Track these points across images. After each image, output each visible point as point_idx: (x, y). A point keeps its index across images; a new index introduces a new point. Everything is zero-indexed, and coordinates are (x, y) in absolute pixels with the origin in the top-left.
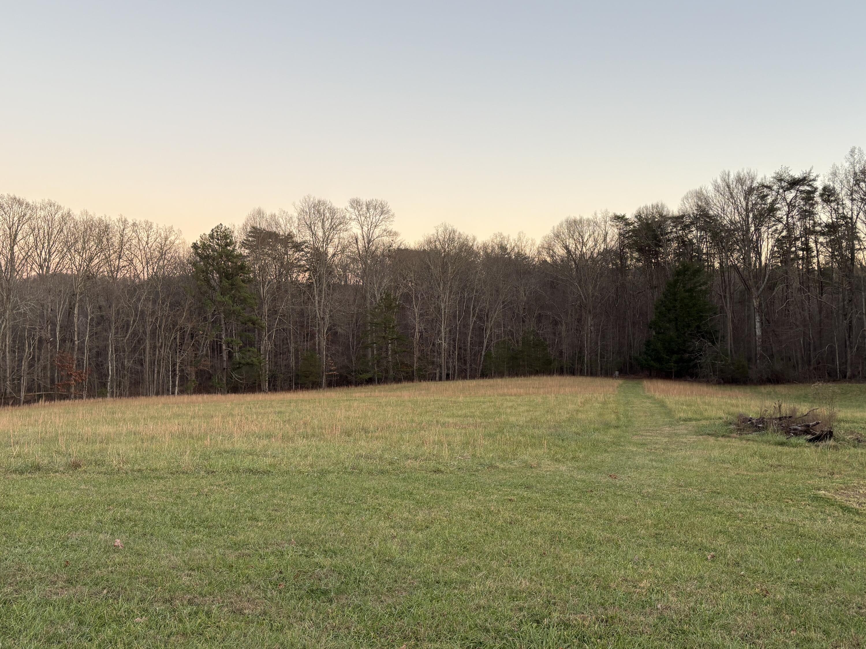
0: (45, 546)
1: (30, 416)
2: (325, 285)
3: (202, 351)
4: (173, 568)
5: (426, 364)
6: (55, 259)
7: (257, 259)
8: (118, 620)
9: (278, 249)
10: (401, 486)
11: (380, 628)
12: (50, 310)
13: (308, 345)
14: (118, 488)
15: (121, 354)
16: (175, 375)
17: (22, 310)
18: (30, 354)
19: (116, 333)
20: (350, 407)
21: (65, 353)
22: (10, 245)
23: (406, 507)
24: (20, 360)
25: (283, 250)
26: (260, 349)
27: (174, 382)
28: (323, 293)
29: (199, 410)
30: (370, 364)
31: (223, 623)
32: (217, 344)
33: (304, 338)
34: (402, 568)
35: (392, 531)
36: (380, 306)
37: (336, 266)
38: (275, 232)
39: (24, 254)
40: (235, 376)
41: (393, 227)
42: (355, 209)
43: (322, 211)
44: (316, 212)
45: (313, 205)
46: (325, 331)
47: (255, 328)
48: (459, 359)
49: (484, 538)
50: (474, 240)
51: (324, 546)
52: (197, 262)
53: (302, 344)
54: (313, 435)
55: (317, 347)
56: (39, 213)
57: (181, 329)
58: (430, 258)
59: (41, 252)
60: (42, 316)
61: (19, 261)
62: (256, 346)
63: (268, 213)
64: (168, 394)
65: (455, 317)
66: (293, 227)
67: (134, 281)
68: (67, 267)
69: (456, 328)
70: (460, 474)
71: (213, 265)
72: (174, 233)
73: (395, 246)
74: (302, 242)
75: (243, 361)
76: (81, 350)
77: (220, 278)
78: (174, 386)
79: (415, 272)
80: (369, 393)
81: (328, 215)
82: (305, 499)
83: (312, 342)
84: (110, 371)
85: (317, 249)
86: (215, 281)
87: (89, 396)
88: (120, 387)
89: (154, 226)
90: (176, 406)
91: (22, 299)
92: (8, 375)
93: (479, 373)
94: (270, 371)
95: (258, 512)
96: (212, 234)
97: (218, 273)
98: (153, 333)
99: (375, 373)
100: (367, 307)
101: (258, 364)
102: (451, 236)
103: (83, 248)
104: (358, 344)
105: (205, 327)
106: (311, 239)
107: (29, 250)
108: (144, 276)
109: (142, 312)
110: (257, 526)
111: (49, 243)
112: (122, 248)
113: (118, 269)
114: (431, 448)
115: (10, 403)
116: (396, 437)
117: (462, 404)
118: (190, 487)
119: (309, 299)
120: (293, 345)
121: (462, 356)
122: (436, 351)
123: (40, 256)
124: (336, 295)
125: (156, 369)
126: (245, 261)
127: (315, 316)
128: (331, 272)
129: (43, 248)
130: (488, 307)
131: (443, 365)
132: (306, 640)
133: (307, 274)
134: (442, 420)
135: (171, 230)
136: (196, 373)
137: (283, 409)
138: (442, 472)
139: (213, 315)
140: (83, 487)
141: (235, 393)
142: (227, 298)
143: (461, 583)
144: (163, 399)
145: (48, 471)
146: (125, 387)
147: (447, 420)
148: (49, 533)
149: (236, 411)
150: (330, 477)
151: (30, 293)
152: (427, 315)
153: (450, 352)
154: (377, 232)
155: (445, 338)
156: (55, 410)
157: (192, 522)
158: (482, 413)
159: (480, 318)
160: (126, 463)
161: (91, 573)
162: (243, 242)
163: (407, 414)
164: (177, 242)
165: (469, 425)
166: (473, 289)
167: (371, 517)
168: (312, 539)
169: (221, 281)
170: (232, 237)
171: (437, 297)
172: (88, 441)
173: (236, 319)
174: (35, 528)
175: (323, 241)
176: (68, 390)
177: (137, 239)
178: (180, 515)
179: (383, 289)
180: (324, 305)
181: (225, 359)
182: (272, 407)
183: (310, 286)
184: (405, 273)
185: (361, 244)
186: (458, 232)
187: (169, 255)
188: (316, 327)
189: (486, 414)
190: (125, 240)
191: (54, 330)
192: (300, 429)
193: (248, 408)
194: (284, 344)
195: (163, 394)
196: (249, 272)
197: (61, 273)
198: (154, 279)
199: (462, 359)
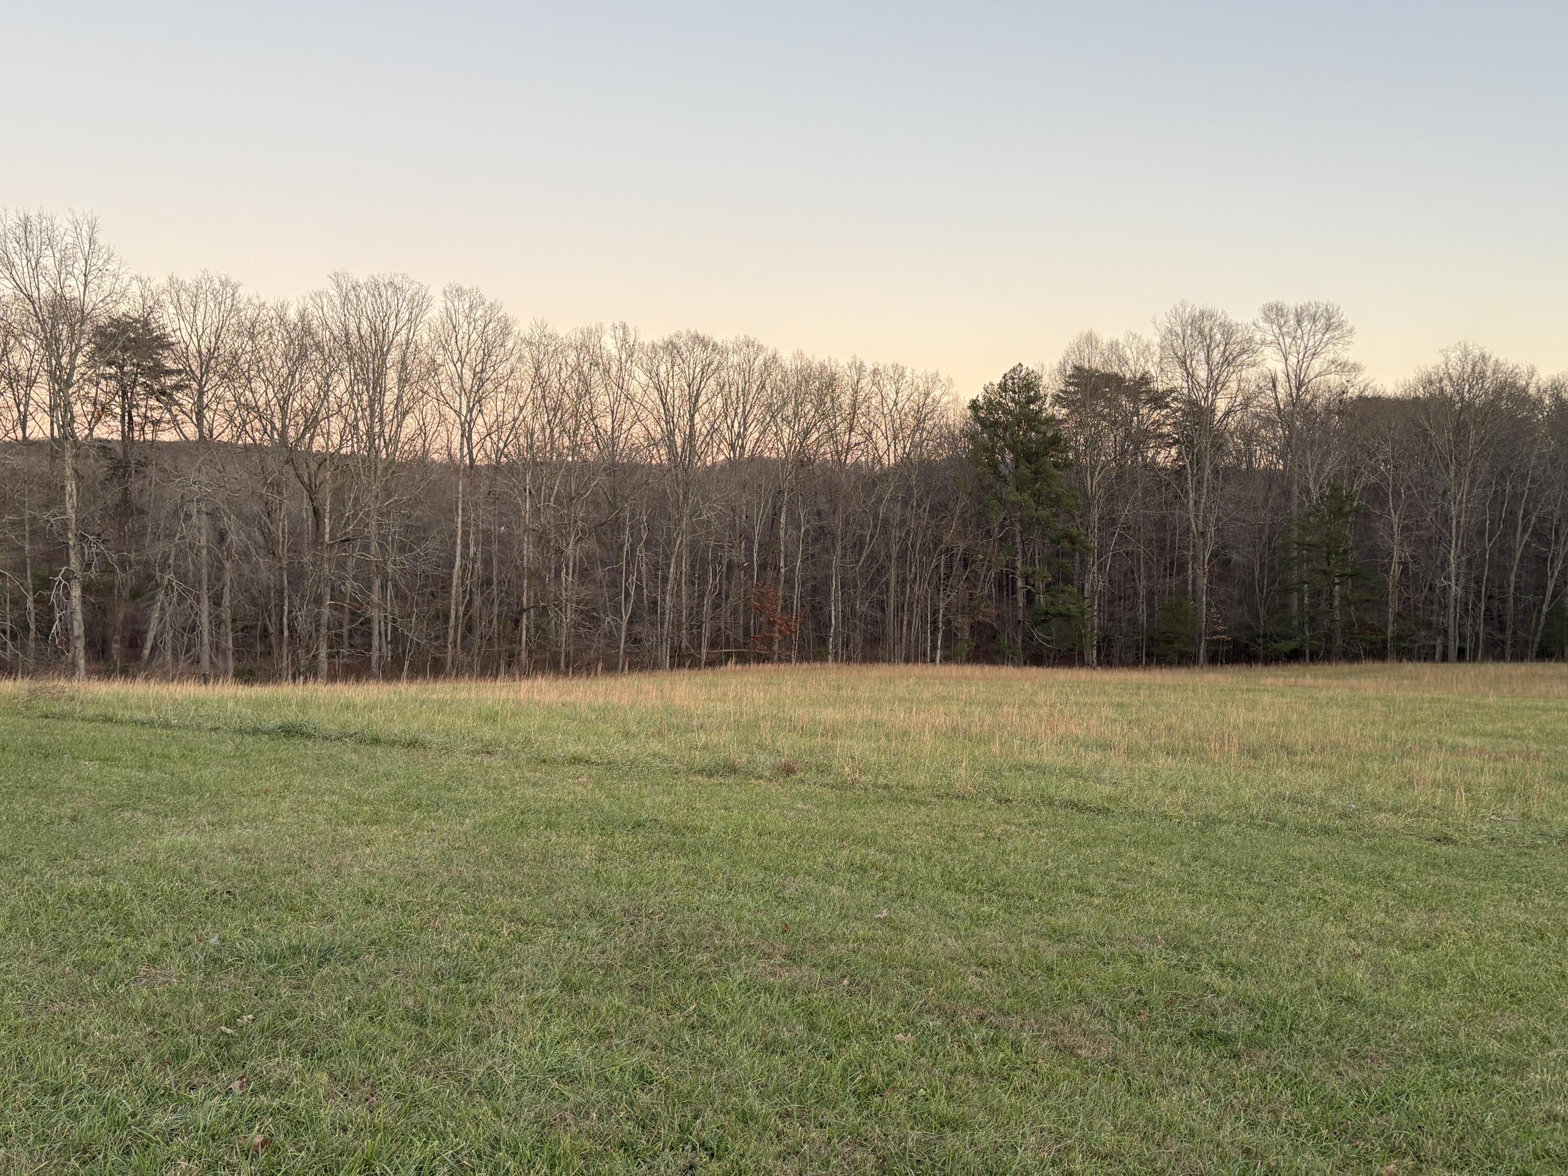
0: (752, 896)
1: (716, 686)
2: (1208, 471)
3: (982, 590)
4: (953, 959)
5: (1413, 627)
6: (753, 433)
7: (1081, 425)
8: (868, 1031)
9: (1122, 405)
10: (1366, 861)
11: (1340, 1124)
12: (744, 516)
13: (1172, 583)
14: (852, 813)
15: (851, 590)
16: (935, 629)
17: (705, 517)
18: (715, 588)
19: (844, 556)
20: (1254, 703)
21: (766, 587)
22: (690, 412)
23: (1379, 901)
24: (701, 597)
25: (1130, 407)
26: (1083, 589)
27: (934, 642)
28: (1205, 485)
29: (977, 691)
30: (1296, 623)
31: (1044, 1066)
32: (1007, 577)
33: (1165, 570)
34: (1378, 1017)
35: (1353, 943)
36: (1318, 511)
37: (1232, 434)
38: (1116, 375)
39: (708, 426)
40: (1038, 636)
41: (1349, 355)
42: (1272, 323)
43: (1207, 330)
44: (1196, 333)
45: (1190, 321)
46: (1207, 557)
47: (1074, 550)
48: (1489, 619)
49: (1558, 982)
50: (1532, 373)
51: (1219, 956)
52: (976, 432)
53: (1161, 581)
54: (1185, 751)
55: (1190, 588)
56: (731, 359)
57: (947, 550)
58: (1427, 414)
59: (733, 422)
60: (733, 527)
61: (701, 439)
62: (1076, 582)
63: (1105, 339)
64: (925, 662)
65: (1481, 533)
66: (1150, 365)
67: (873, 468)
68: (770, 446)
69: (1483, 554)
70: (1495, 850)
71: (1004, 439)
72: (940, 385)
73: (1353, 392)
74: (1167, 391)
75: (1052, 610)
76: (789, 582)
77: (1016, 460)
78: (934, 648)
79: (1394, 442)
80: (1294, 680)
81: (1218, 337)
82: (1178, 866)
83: (1181, 578)
84: (833, 618)
85: (1196, 403)
86: (1007, 466)
87: (802, 659)
88: (847, 646)
89: (908, 373)
90: (937, 681)
91: (705, 499)
92: (684, 620)
93: (1535, 650)
94: (1100, 628)
95: (1091, 879)
96: (1005, 384)
97: (1012, 451)
98: (902, 556)
99: (1304, 641)
100: (1291, 513)
101: (1078, 615)
102: (1477, 370)
103: (796, 414)
104: (1272, 583)
105: (987, 547)
106: (1185, 385)
107: (715, 420)
108: (889, 460)
109: (886, 521)
110: (1090, 904)
111: (744, 408)
112: (855, 413)
113: (848, 448)
114: (1429, 792)
115: (687, 664)
116: (1352, 766)
117: (1494, 712)
118: (970, 822)
119: (1176, 497)
120: (1144, 583)
121: (1495, 614)
122: (1436, 600)
123: (730, 428)
124: (1231, 489)
125: (906, 618)
126: (1060, 430)
127: (1188, 529)
128: (1221, 445)
129: (736, 415)
130: (1558, 513)
131: (1451, 630)
132: (1194, 1120)
133: (1173, 451)
134: (1449, 740)
135: (935, 378)
136: (972, 627)
137: (1125, 699)
138: (1455, 843)
139: (1002, 527)
140: (800, 805)
141: (1038, 665)
142: (1026, 496)
143: (1509, 1064)
144: (917, 670)
145: (748, 774)
146: (855, 646)
147: (1461, 740)
148: (755, 876)
149: (1041, 697)
150: (1222, 831)
151: (717, 490)
152: (1419, 528)
153: (1467, 604)
154: (1317, 365)
155: (1457, 575)
156: (750, 679)
157: (977, 883)
158: (1540, 731)
159: (1538, 535)
160: (863, 771)
161: (823, 948)
162: (1058, 396)
163: (1373, 723)
164: (945, 400)
165: (1511, 754)
166: (1524, 477)
167: (1307, 913)
168: (1196, 941)
169: (1017, 467)
170: (1038, 386)
171: (1441, 492)
172: (803, 732)
173: (1042, 534)
174: (734, 864)
175: (1208, 387)
176: (770, 647)
177: (879, 397)
178: (957, 869)
179: (1327, 476)
180: (1205, 508)
181: (1021, 605)
182: (1105, 693)
183: (1179, 473)
184: (1373, 445)
185: (1282, 392)
186: (1493, 359)
187: (931, 422)
188: (1188, 550)
189: (1550, 733)
190: (860, 399)
191: (749, 549)
192: (1159, 737)
193: (1062, 693)
194: (1126, 581)
195: (916, 661)
196: (1067, 448)
197: (761, 457)
198: (904, 463)
199: (1495, 620)
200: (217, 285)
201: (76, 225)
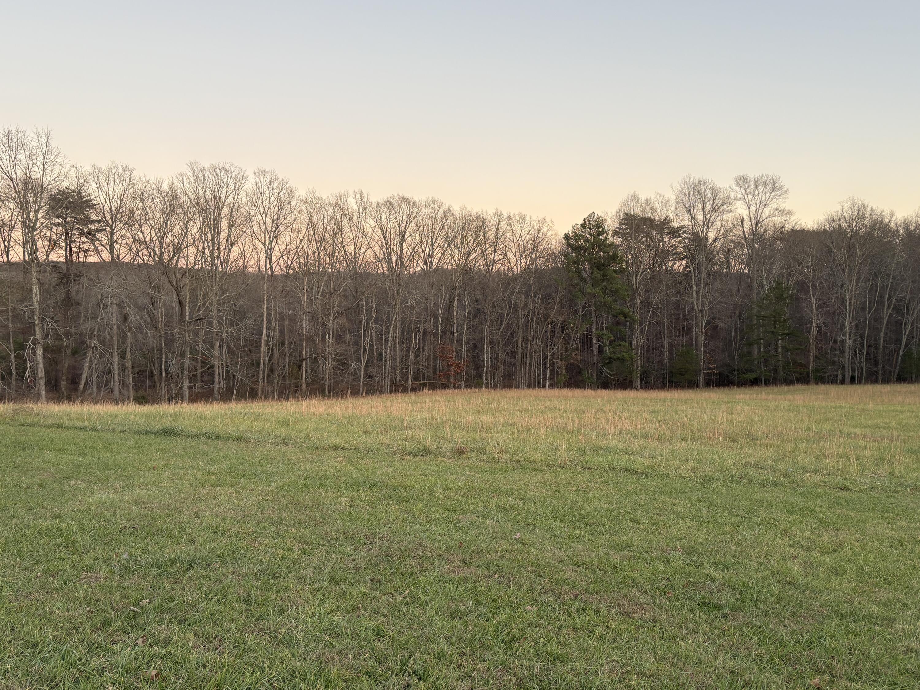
0: (441, 526)
1: (417, 403)
2: (704, 274)
3: (572, 345)
4: (559, 562)
5: (825, 364)
6: (438, 254)
7: (630, 247)
8: (510, 604)
9: (653, 236)
10: (799, 501)
11: (786, 655)
12: (432, 303)
13: (684, 340)
14: (498, 477)
15: (496, 346)
16: (545, 368)
17: (409, 304)
18: (416, 345)
19: (491, 326)
20: (733, 409)
21: (446, 344)
22: (400, 242)
23: (806, 525)
24: (408, 350)
25: (658, 237)
26: (631, 344)
27: (545, 375)
28: (702, 282)
29: (570, 404)
30: (756, 362)
31: (613, 624)
32: (587, 337)
33: (679, 332)
34: (808, 592)
35: (792, 550)
36: (769, 297)
37: (718, 252)
38: (650, 218)
39: (411, 250)
40: (606, 371)
41: (786, 205)
42: (741, 187)
43: (702, 191)
44: (696, 193)
45: (693, 186)
46: (704, 324)
47: (626, 321)
48: (868, 359)
49: (911, 571)
50: (892, 215)
51: (714, 558)
52: (568, 253)
53: (677, 339)
54: (693, 438)
55: (694, 343)
56: (424, 211)
57: (552, 322)
58: (832, 239)
59: (425, 248)
60: (426, 309)
61: (407, 258)
62: (627, 340)
63: (643, 197)
64: (539, 387)
65: (863, 309)
66: (669, 212)
67: (508, 274)
68: (448, 262)
69: (865, 321)
70: (874, 494)
71: (584, 256)
72: (546, 225)
73: (788, 227)
74: (679, 227)
75: (613, 356)
76: (459, 341)
77: (592, 269)
78: (545, 379)
79: (813, 256)
80: (755, 396)
81: (709, 195)
82: (689, 505)
83: (689, 337)
84: (485, 362)
85: (697, 234)
86: (586, 272)
87: (467, 387)
88: (494, 379)
89: (528, 218)
90: (547, 399)
91: (410, 293)
92: (398, 364)
93: (895, 377)
94: (641, 367)
95: (639, 514)
96: (585, 224)
97: (589, 264)
98: (526, 326)
99: (761, 373)
100: (752, 298)
101: (629, 359)
102: (861, 213)
103: (462, 243)
104: (742, 339)
105: (575, 320)
106: (690, 224)
107: (415, 247)
108: (517, 269)
109: (516, 305)
110: (638, 529)
111: (432, 239)
112: (497, 242)
113: (494, 262)
114: (835, 461)
115: (400, 390)
116: (790, 446)
117: (872, 413)
118: (568, 481)
119: (685, 289)
120: (667, 340)
121: (872, 356)
122: (837, 348)
123: (424, 251)
124: (717, 285)
125: (528, 362)
126: (618, 251)
127: (693, 308)
128: (712, 259)
129: (427, 244)
130: (908, 296)
131: (847, 365)
132: (701, 654)
133: (684, 263)
134: (846, 430)
135: (544, 221)
136: (567, 366)
137: (657, 408)
138: (851, 490)
139: (584, 308)
140: (468, 473)
141: (605, 389)
142: (597, 289)
143: (884, 619)
144: (535, 392)
145: (436, 455)
146: (499, 379)
147: (853, 430)
148: (442, 514)
149: (608, 408)
150: (715, 485)
151: (416, 288)
152: (827, 306)
153: (855, 350)
154: (767, 211)
155: (850, 333)
156: (438, 398)
157: (572, 517)
158: (899, 424)
159: (897, 310)
160: (505, 452)
161: (483, 556)
162: (616, 231)
163: (802, 421)
164: (549, 234)
165: (882, 438)
166: (888, 276)
167: (765, 532)
168: (700, 550)
169: (592, 273)
170: (604, 225)
171: (840, 285)
172: (469, 429)
173: (607, 312)
174: (430, 507)
175: (703, 225)
176: (448, 380)
177: (511, 232)
178: (560, 509)
179: (773, 277)
180: (703, 295)
181: (595, 354)
182: (645, 405)
183: (687, 275)
184: (800, 258)
185: (747, 227)
186: (870, 207)
187: (541, 247)
188: (693, 320)
189: (905, 426)
190: (500, 234)
191: (436, 322)
192: (677, 430)
193: (620, 405)
194: (657, 339)
195: (534, 387)
196: (621, 261)
197: (442, 268)
198: (526, 271)
199: (872, 359)
200: (121, 170)
201: (38, 135)
